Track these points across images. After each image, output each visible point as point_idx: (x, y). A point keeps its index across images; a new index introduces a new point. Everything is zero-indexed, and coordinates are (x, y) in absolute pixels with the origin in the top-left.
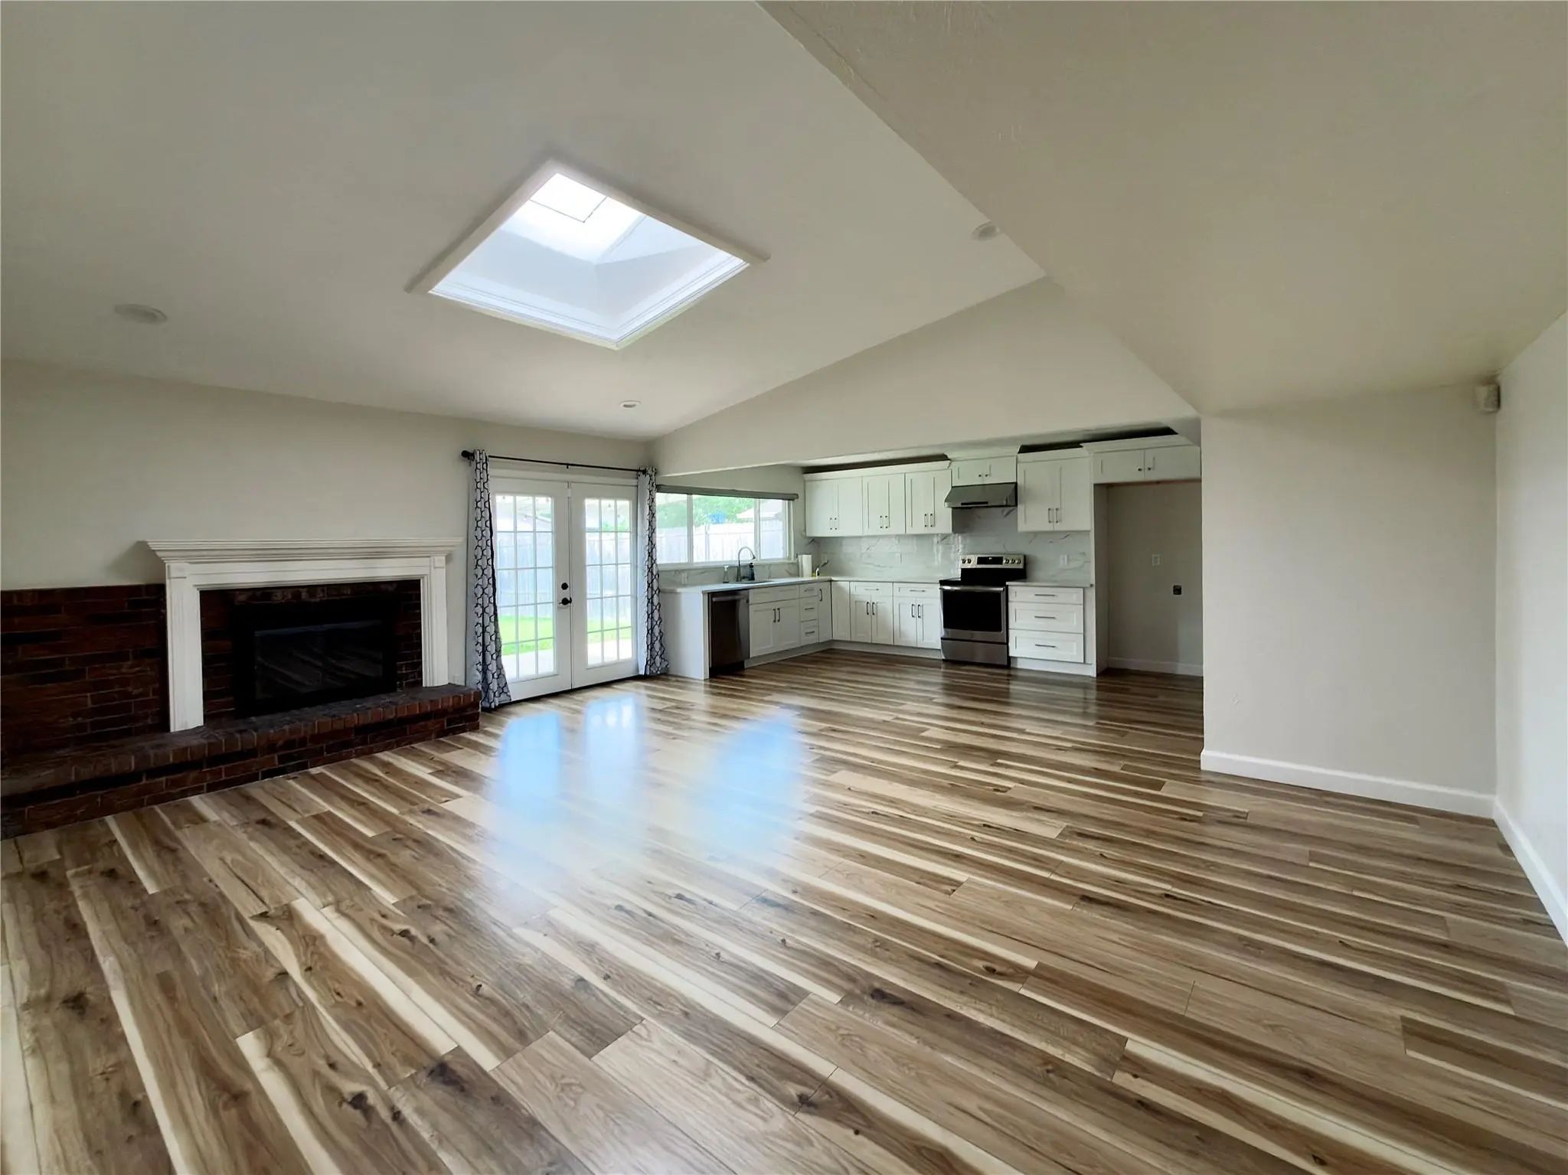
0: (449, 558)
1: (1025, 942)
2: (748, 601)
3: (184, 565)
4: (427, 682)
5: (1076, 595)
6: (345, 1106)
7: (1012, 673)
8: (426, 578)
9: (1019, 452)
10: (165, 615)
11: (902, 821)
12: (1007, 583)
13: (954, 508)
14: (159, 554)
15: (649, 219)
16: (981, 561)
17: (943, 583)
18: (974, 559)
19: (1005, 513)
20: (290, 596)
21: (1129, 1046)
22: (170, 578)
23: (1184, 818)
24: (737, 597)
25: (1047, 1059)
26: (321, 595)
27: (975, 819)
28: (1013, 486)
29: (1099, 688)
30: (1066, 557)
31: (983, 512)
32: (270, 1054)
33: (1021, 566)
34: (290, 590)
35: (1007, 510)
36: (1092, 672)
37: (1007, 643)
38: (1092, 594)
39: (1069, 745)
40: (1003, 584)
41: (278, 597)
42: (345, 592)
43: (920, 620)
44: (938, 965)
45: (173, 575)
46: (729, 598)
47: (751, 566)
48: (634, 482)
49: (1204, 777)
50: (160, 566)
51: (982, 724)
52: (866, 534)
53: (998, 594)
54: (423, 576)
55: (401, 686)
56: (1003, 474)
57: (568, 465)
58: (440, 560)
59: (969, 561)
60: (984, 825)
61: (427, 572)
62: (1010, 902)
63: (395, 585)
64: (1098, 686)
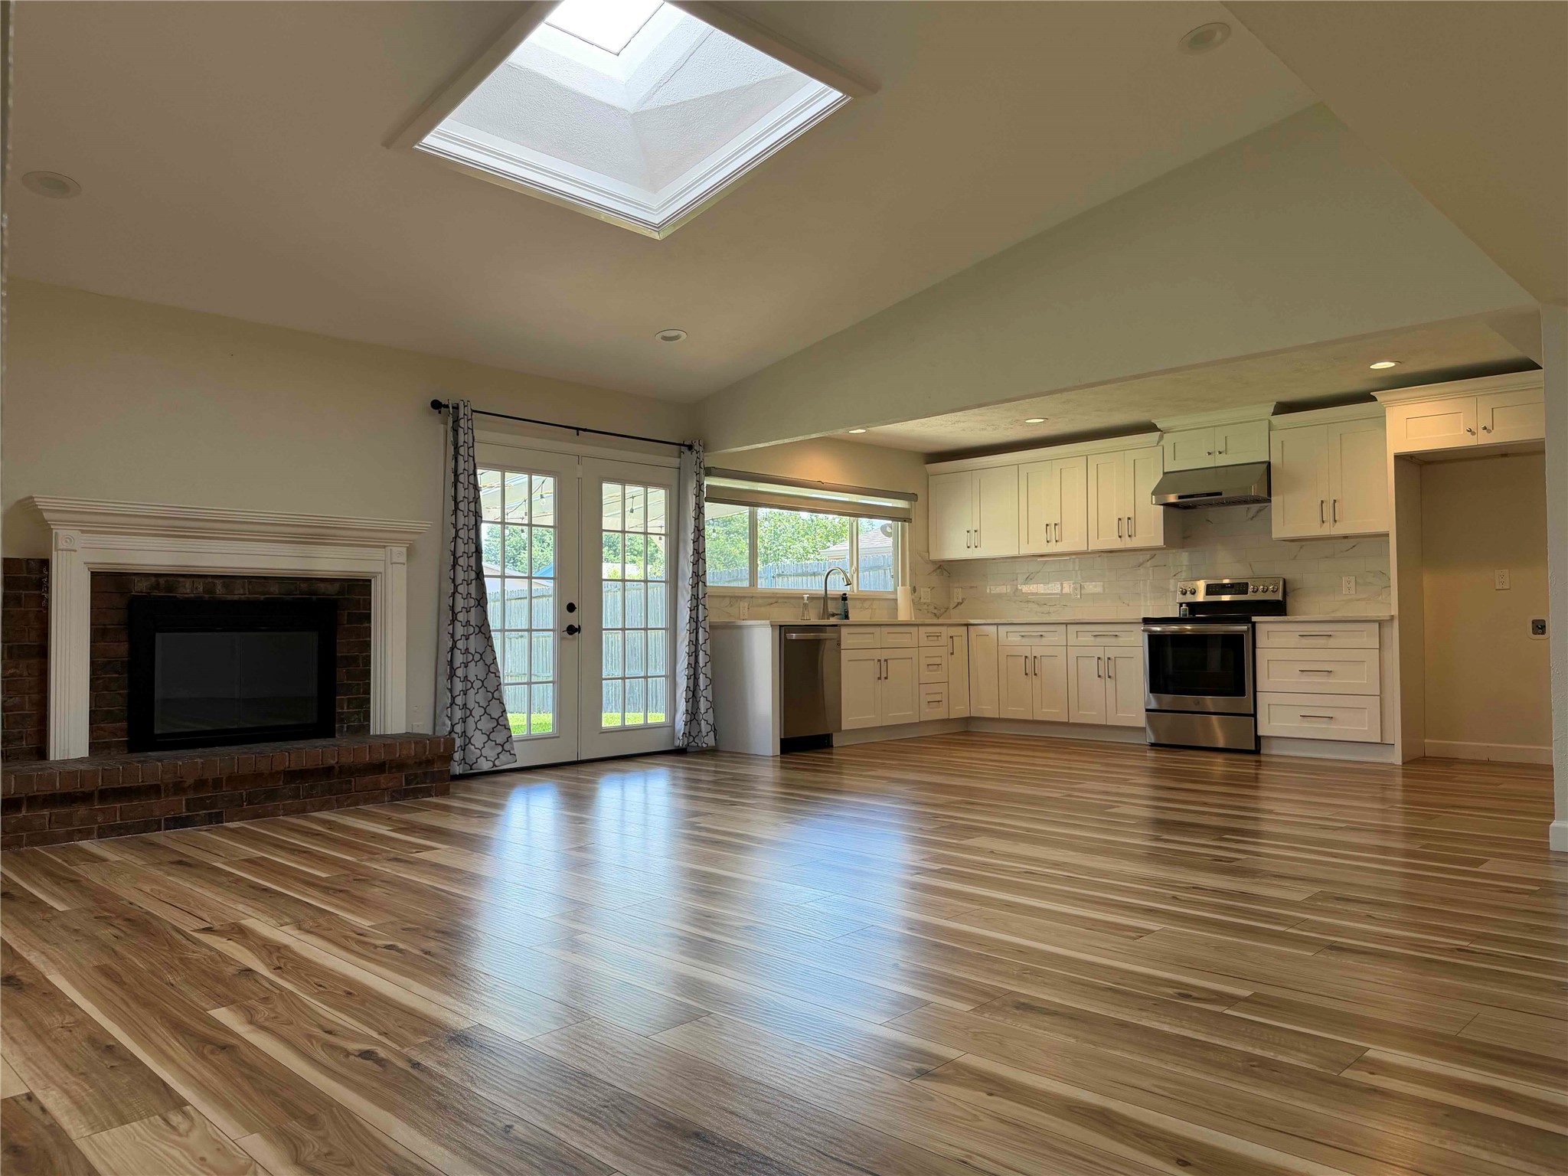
0: (411, 552)
1: (1240, 977)
2: (839, 644)
3: (75, 533)
4: (376, 728)
5: (1368, 637)
6: (352, 1058)
7: (1263, 759)
8: (379, 577)
9: (1274, 414)
10: (48, 601)
11: (1069, 880)
12: (1254, 619)
13: (1168, 505)
14: (46, 516)
15: (718, 31)
16: (1210, 590)
17: (1147, 621)
18: (1201, 585)
19: (1250, 515)
20: (201, 589)
21: (1368, 1054)
22: (57, 550)
23: (1509, 891)
24: (823, 635)
25: (1250, 1058)
26: (242, 591)
27: (1180, 882)
28: (1265, 466)
29: (1405, 776)
30: (1353, 579)
31: (1213, 513)
32: (251, 1022)
33: (1279, 597)
34: (201, 580)
35: (1255, 507)
36: (1396, 758)
37: (1255, 715)
38: (1394, 632)
39: (1343, 825)
40: (1247, 620)
41: (186, 590)
42: (272, 589)
43: (1110, 683)
44: (1111, 989)
45: (60, 546)
46: (811, 635)
47: (844, 598)
48: (675, 462)
49: (1552, 857)
50: (44, 529)
51: (1205, 804)
52: (1023, 552)
53: (1238, 638)
54: (375, 574)
55: (341, 731)
56: (1247, 450)
57: (578, 429)
58: (399, 552)
59: (1193, 593)
60: (1194, 888)
61: (381, 570)
62: (1219, 948)
63: (337, 585)
64: (1403, 773)
